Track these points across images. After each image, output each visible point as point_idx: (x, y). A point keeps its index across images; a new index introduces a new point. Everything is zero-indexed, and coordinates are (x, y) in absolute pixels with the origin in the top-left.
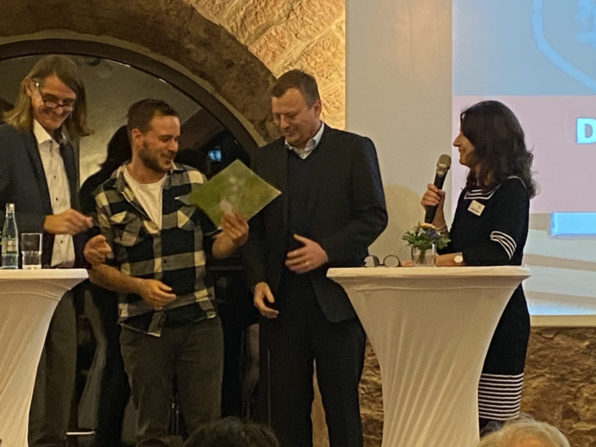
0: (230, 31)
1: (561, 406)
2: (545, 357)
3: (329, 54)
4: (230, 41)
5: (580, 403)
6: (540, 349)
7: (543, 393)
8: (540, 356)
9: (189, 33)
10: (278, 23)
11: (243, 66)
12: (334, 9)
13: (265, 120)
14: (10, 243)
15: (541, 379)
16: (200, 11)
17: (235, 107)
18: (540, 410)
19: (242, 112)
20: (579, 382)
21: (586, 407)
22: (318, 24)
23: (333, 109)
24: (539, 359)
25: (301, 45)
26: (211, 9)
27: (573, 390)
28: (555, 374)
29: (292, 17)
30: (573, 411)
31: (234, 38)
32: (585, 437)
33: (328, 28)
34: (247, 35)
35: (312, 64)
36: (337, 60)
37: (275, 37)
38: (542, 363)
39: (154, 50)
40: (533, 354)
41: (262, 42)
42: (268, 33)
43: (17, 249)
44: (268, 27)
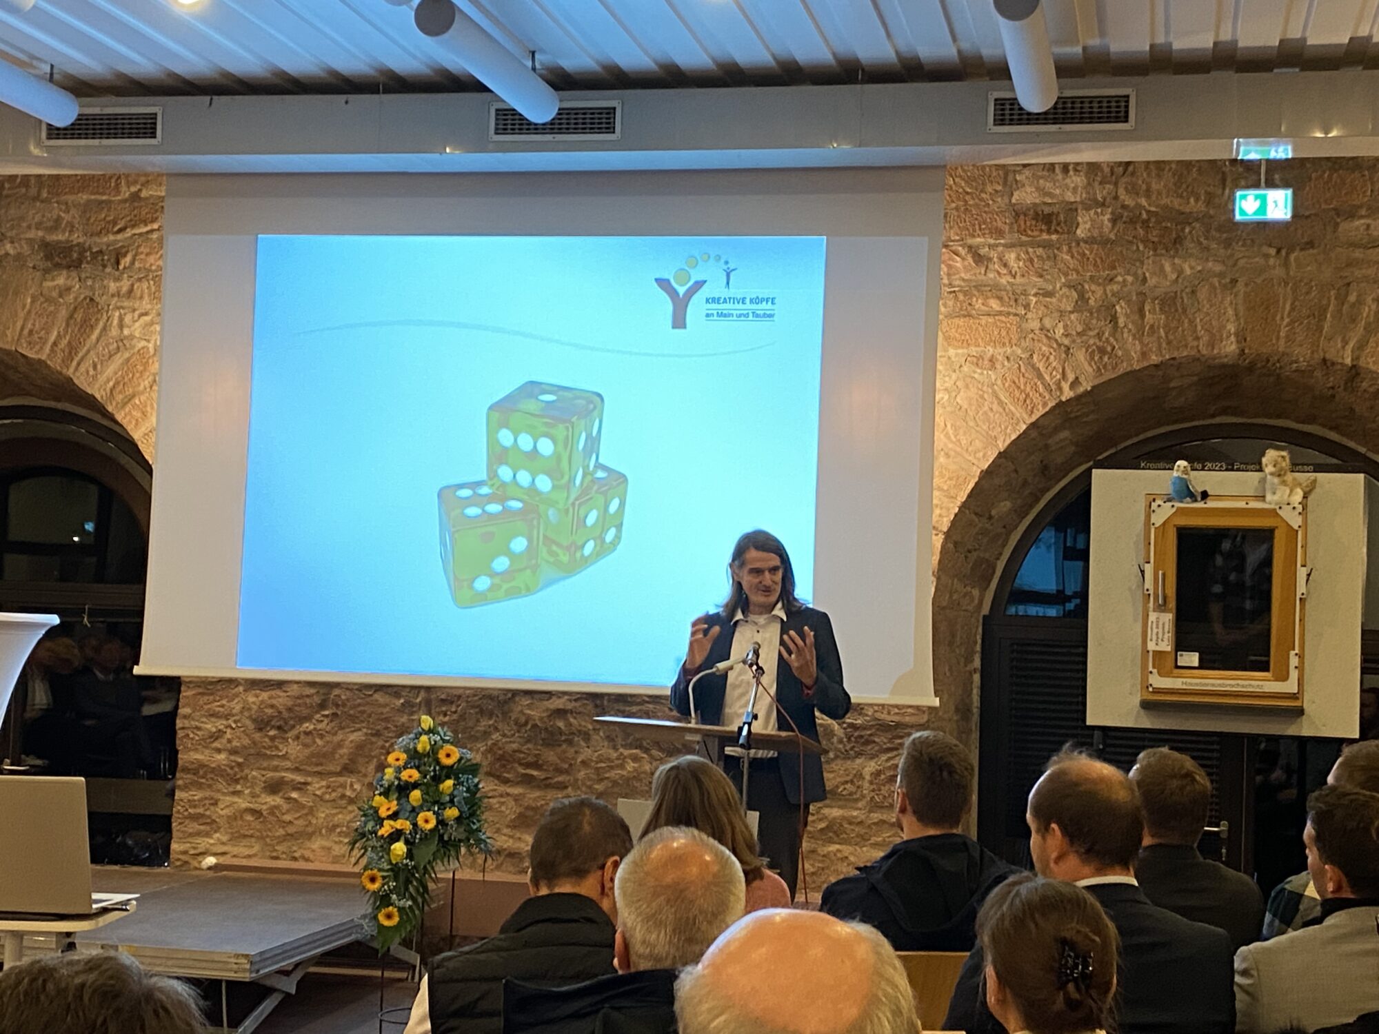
0: (99, 399)
1: (375, 760)
2: (363, 712)
6: (359, 705)
7: (360, 747)
8: (360, 712)
10: (142, 393)
15: (360, 733)
16: (76, 381)
24: (359, 715)
26: (85, 379)
27: (387, 745)
28: (372, 729)
34: (114, 404)
37: (138, 406)
38: (362, 718)
40: (352, 709)
41: (127, 410)
42: (132, 402)
44: (133, 396)
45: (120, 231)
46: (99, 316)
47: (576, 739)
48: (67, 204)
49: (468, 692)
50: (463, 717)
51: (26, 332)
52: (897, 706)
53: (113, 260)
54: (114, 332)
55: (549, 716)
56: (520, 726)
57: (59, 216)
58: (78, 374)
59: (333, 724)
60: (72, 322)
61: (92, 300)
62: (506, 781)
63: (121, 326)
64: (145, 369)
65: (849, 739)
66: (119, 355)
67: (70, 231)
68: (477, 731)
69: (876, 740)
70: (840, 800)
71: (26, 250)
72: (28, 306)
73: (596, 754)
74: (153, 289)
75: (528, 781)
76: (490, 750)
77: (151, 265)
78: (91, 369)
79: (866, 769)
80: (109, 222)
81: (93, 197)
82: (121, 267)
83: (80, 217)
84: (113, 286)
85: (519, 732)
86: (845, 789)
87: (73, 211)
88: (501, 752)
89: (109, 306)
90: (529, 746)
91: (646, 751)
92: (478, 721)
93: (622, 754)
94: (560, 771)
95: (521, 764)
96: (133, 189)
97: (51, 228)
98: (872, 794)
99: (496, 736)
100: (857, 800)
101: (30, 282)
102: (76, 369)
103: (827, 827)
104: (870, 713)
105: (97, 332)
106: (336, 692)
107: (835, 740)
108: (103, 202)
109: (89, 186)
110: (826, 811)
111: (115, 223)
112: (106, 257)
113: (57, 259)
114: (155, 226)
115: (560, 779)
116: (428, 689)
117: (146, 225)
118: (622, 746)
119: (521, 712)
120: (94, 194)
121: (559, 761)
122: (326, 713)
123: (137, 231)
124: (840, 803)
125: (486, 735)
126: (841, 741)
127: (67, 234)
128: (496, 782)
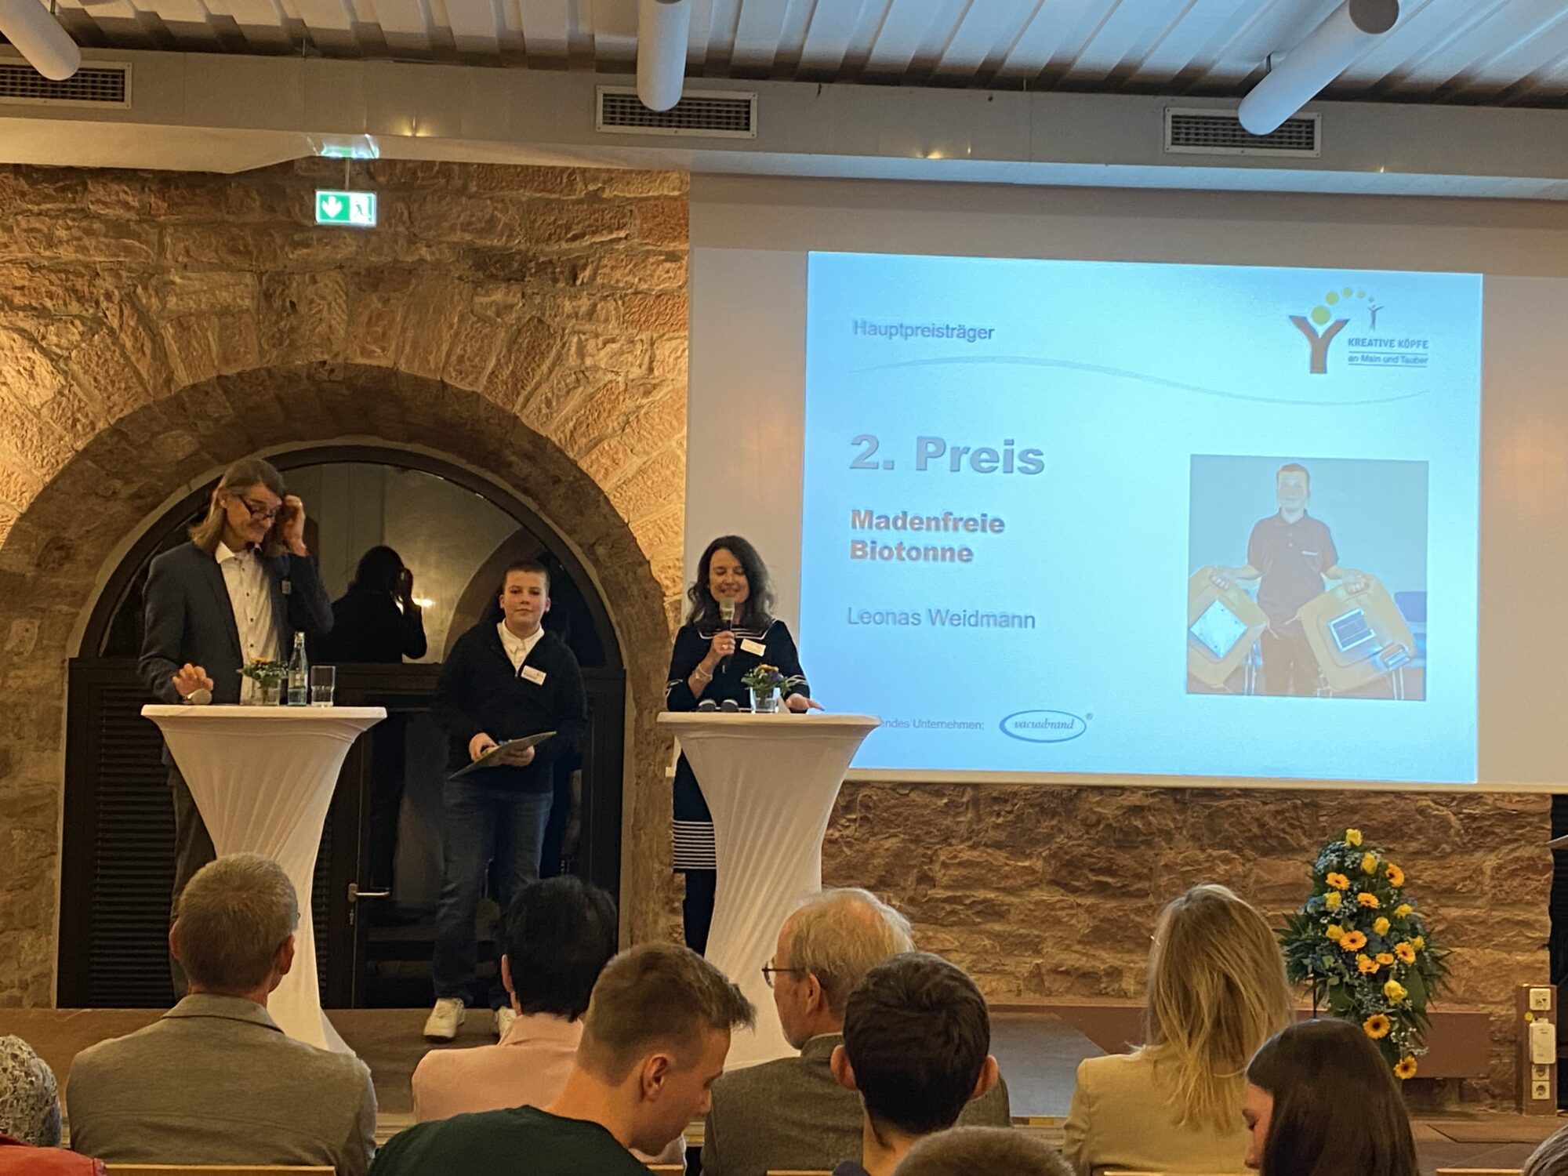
0: (557, 443)
1: (915, 871)
2: (898, 815)
3: (668, 472)
4: (557, 454)
5: (937, 867)
6: (894, 807)
7: (897, 855)
8: (895, 815)
9: (511, 443)
10: (612, 436)
11: (571, 483)
12: (675, 423)
13: (595, 544)
14: (298, 677)
15: (894, 840)
16: (524, 420)
17: (561, 528)
18: (892, 875)
19: (570, 533)
20: (935, 844)
21: (943, 871)
22: (656, 439)
23: (670, 534)
24: (893, 818)
25: (637, 462)
26: (537, 418)
27: (929, 852)
28: (910, 834)
29: (628, 430)
30: (929, 877)
31: (562, 452)
32: (942, 905)
33: (667, 444)
34: (576, 448)
35: (649, 483)
36: (676, 480)
37: (607, 452)
38: (897, 822)
39: (470, 462)
40: (886, 811)
41: (594, 457)
42: (600, 447)
43: (306, 683)
44: (600, 440)
45: (575, 238)
46: (552, 342)
47: (1156, 840)
48: (503, 200)
49: (1025, 788)
50: (1019, 818)
51: (454, 358)
52: (1519, 794)
53: (566, 273)
54: (572, 361)
55: (1124, 814)
56: (1089, 826)
57: (493, 217)
58: (526, 412)
59: (863, 830)
60: (516, 347)
61: (540, 321)
62: (1075, 890)
63: (581, 353)
64: (614, 408)
65: (1466, 831)
66: (581, 389)
67: (508, 236)
68: (1039, 833)
69: (1497, 830)
70: (1458, 898)
71: (448, 256)
72: (455, 327)
73: (1181, 857)
74: (622, 309)
75: (1101, 889)
76: (1054, 856)
77: (618, 281)
78: (543, 406)
79: (1488, 863)
80: (560, 226)
81: (539, 195)
82: (578, 282)
83: (521, 218)
84: (568, 306)
85: (1087, 833)
86: (1464, 886)
87: (512, 210)
88: (1067, 857)
89: (564, 330)
90: (1101, 849)
91: (1239, 851)
92: (1038, 821)
93: (1210, 855)
94: (1139, 877)
95: (1092, 870)
96: (591, 188)
97: (483, 229)
98: (1494, 891)
99: (1060, 839)
100: (1476, 898)
101: (457, 297)
102: (524, 406)
103: (1447, 929)
104: (1490, 802)
105: (548, 363)
106: (866, 792)
107: (1452, 831)
108: (551, 201)
109: (532, 180)
110: (1442, 911)
111: (569, 229)
112: (558, 270)
113: (493, 270)
114: (622, 234)
115: (1139, 886)
116: (976, 786)
117: (611, 232)
118: (1209, 846)
119: (1091, 810)
120: (541, 191)
121: (1136, 866)
122: (854, 816)
123: (598, 239)
124: (1458, 902)
125: (1049, 838)
126: (1458, 834)
127: (504, 238)
128: (1062, 891)
